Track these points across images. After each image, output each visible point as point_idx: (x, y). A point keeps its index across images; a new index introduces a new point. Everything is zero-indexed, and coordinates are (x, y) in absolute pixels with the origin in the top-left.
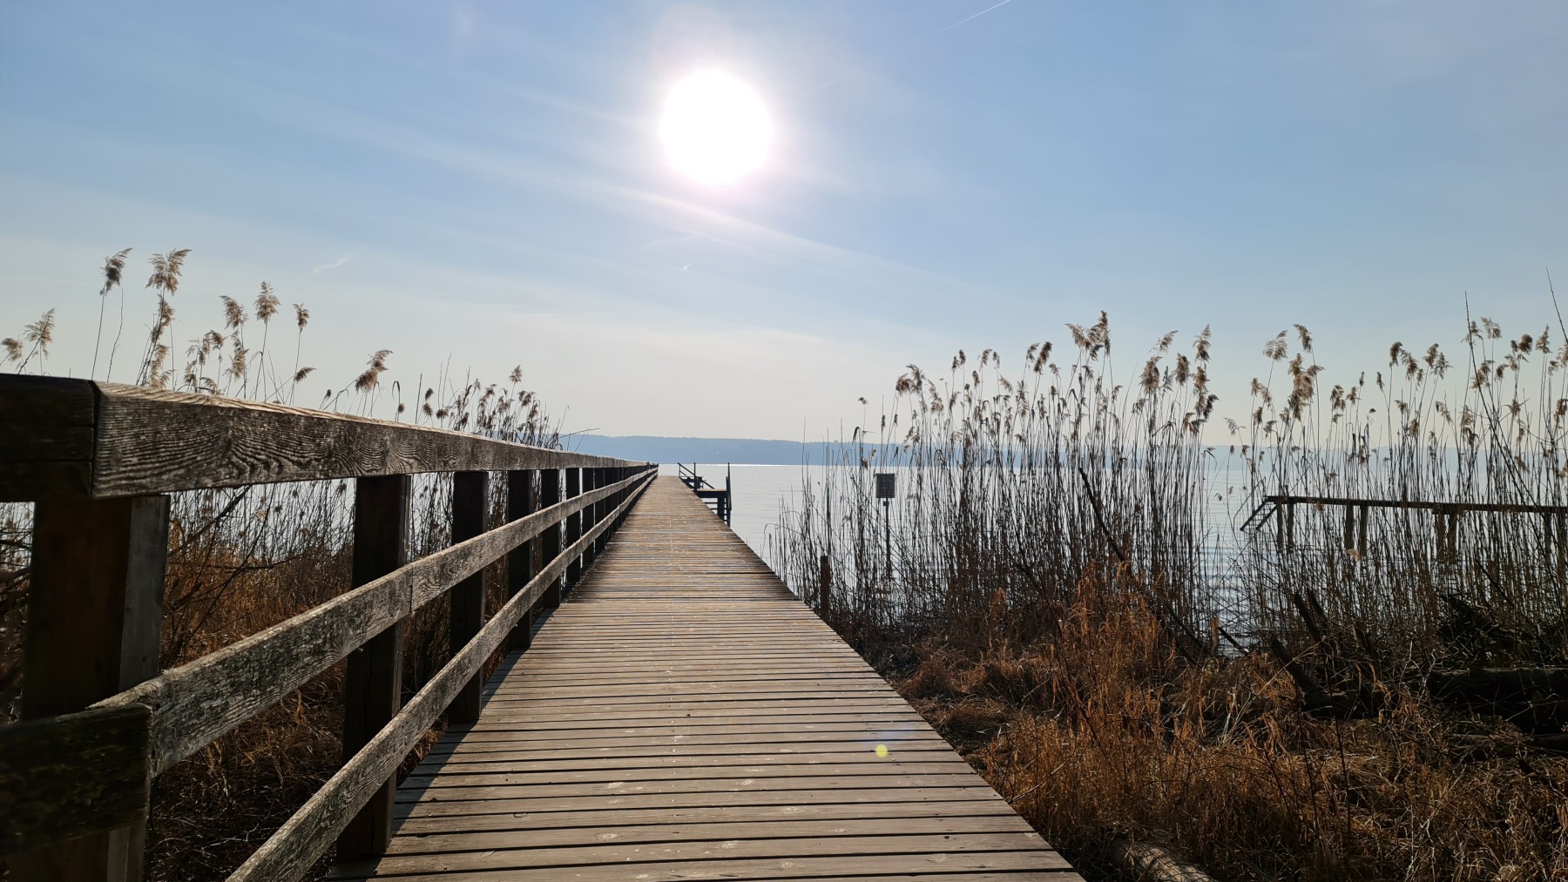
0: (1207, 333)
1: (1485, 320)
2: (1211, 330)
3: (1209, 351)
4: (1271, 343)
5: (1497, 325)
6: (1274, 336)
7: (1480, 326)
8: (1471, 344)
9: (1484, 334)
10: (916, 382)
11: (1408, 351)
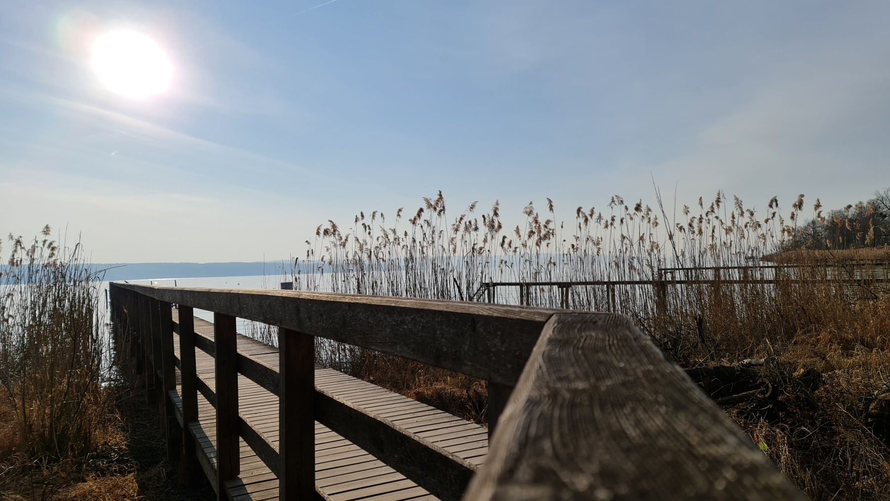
0: (497, 204)
1: (616, 196)
2: (499, 202)
3: (498, 212)
4: (526, 208)
5: (622, 198)
6: (527, 205)
7: (615, 199)
8: (612, 207)
9: (617, 203)
10: (332, 230)
11: (584, 212)
